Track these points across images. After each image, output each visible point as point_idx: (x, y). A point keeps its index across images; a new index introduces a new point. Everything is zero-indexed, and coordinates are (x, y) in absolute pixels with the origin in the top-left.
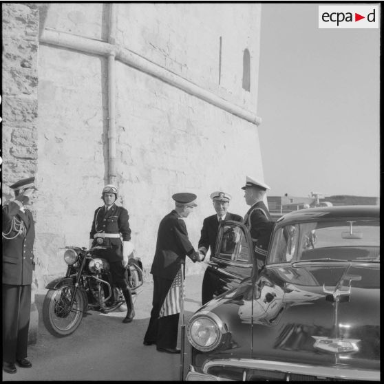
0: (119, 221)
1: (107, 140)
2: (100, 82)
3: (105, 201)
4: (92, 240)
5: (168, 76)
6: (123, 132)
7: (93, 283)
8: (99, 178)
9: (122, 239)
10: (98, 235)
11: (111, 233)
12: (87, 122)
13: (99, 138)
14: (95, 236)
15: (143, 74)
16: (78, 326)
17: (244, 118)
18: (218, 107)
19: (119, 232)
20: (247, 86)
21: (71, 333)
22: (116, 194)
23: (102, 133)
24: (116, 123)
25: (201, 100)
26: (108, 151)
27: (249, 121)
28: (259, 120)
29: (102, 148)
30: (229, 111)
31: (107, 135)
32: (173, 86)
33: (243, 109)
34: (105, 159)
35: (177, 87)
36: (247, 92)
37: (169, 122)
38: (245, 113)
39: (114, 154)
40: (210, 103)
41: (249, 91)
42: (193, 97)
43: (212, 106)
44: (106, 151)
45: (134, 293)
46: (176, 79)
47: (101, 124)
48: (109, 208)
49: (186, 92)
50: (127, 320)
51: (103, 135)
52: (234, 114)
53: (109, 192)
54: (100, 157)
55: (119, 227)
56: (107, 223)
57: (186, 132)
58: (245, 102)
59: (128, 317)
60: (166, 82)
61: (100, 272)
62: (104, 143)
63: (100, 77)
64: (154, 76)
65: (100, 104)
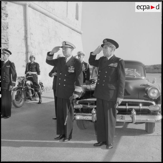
0: (36, 68)
1: (26, 39)
2: (23, 15)
3: (30, 60)
4: (26, 75)
5: (48, 13)
6: (32, 35)
7: (27, 90)
8: (23, 53)
9: (37, 74)
10: (28, 73)
11: (33, 72)
12: (18, 31)
13: (23, 37)
14: (27, 73)
15: (39, 12)
16: (23, 104)
17: (76, 31)
18: (67, 26)
19: (36, 72)
20: (77, 18)
21: (21, 106)
22: (35, 58)
23: (24, 35)
24: (29, 31)
25: (60, 24)
26: (27, 42)
27: (78, 32)
28: (82, 32)
29: (24, 41)
30: (70, 28)
31: (26, 36)
32: (50, 17)
33: (76, 27)
34: (25, 46)
35: (51, 18)
36: (77, 21)
37: (49, 32)
38: (76, 29)
39: (29, 44)
40: (63, 25)
41: (78, 20)
42: (57, 22)
43: (64, 26)
44: (26, 43)
45: (41, 94)
46: (51, 15)
47: (24, 32)
48: (32, 63)
49: (54, 20)
50: (40, 103)
51: (24, 36)
52: (72, 29)
53: (32, 57)
54: (24, 45)
55: (36, 70)
56: (32, 68)
57: (55, 36)
58: (76, 25)
59: (39, 102)
60: (47, 16)
61: (30, 85)
62: (25, 40)
63: (23, 13)
64: (43, 13)
65: (23, 24)
